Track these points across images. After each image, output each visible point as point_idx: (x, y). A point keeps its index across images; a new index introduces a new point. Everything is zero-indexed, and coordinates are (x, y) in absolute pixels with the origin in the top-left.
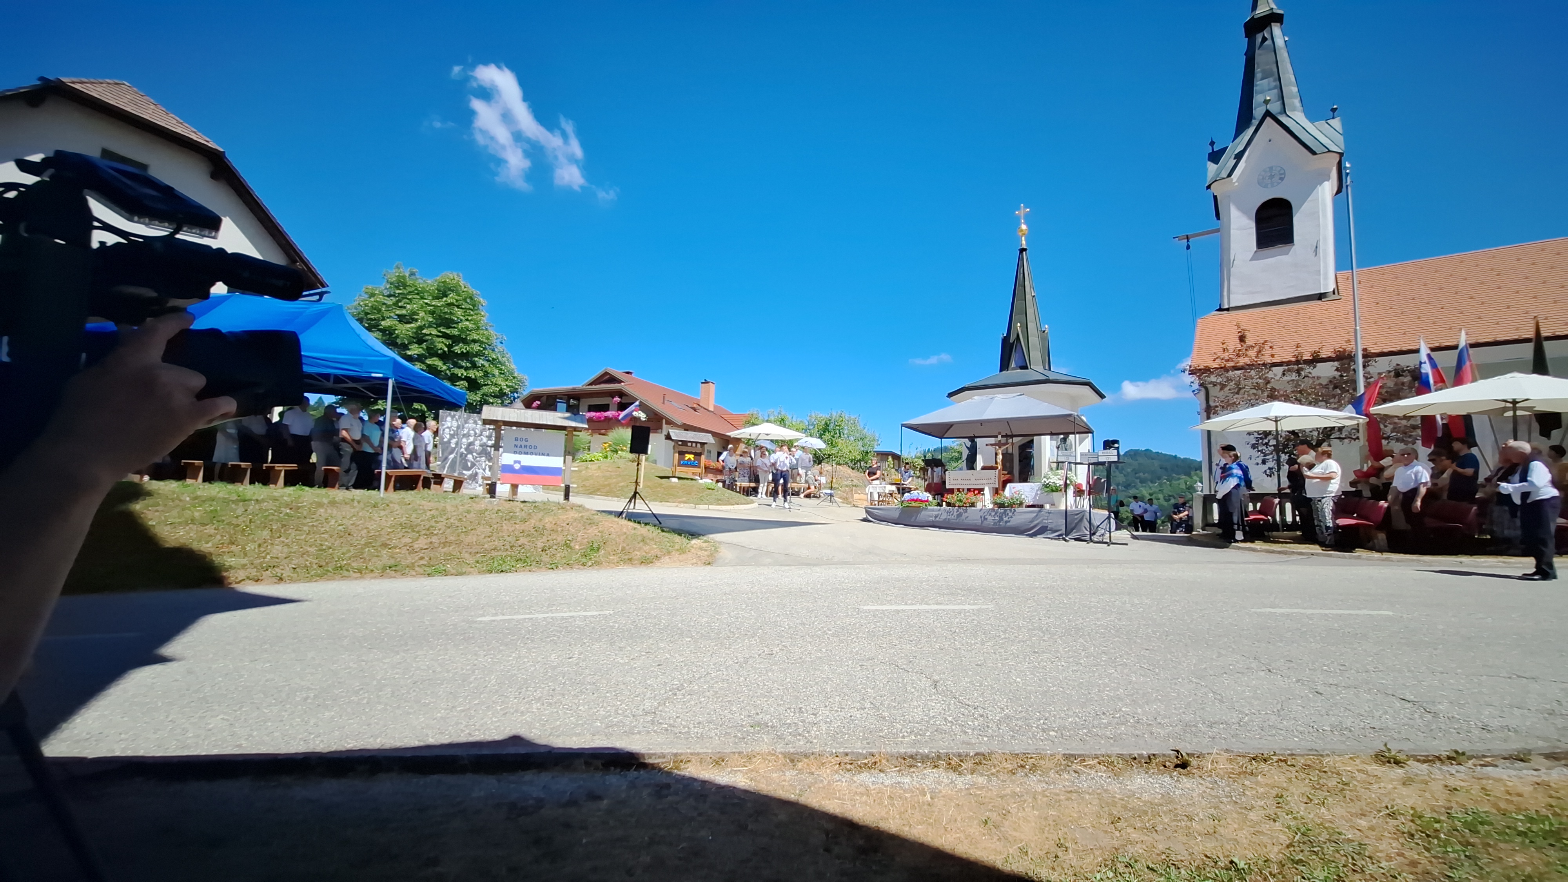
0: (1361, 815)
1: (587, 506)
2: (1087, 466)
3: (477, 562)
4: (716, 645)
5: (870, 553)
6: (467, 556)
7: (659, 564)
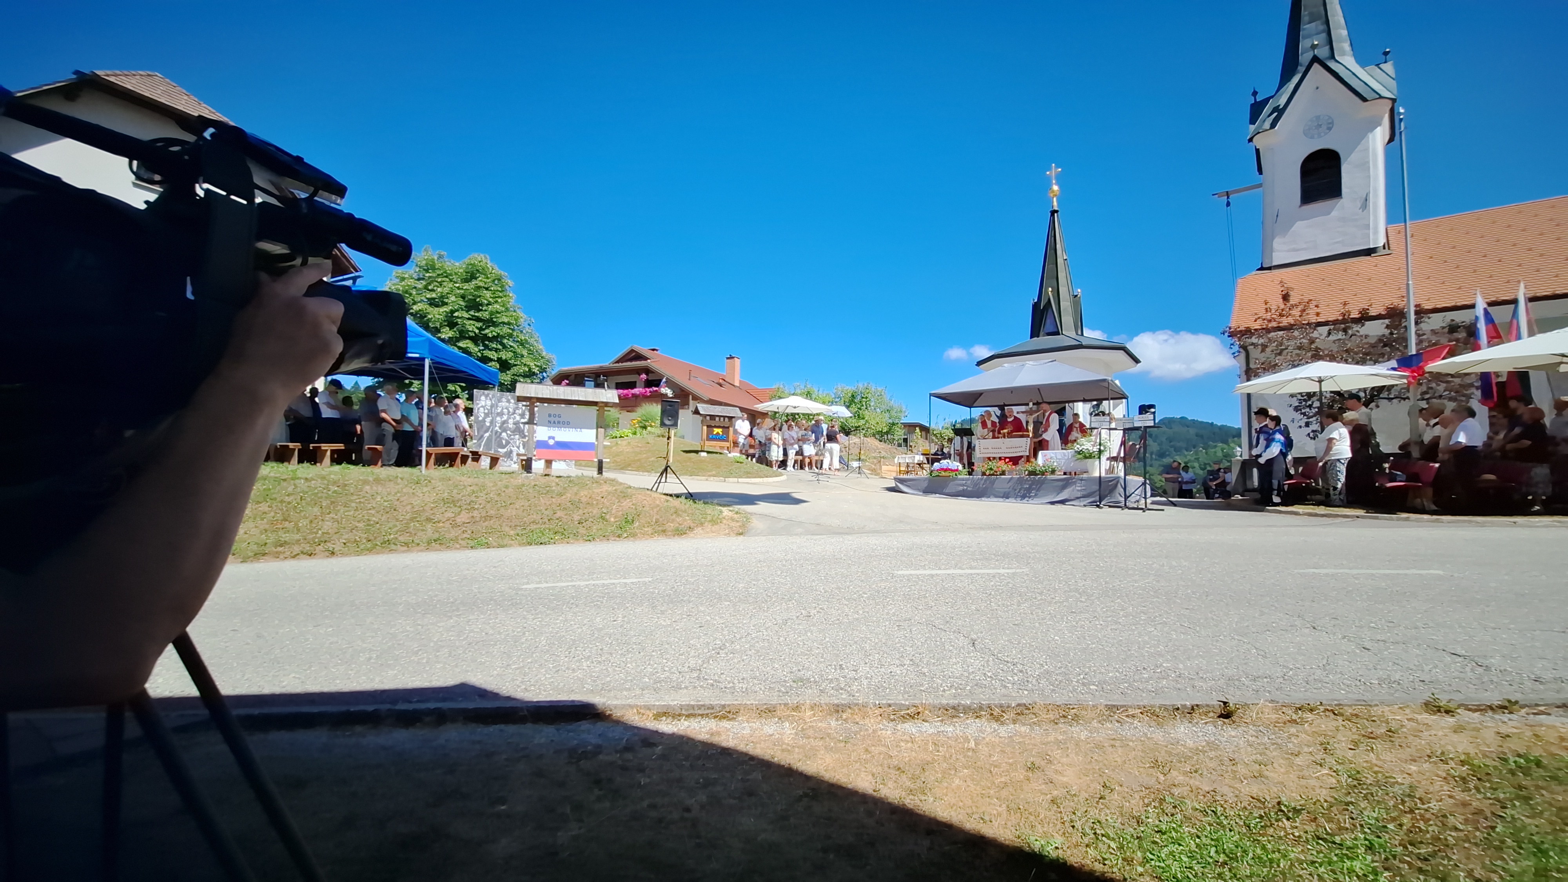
0: (1411, 760)
1: (620, 480)
2: (1122, 431)
3: (518, 535)
4: (755, 608)
5: (901, 522)
6: (507, 529)
7: (692, 535)
